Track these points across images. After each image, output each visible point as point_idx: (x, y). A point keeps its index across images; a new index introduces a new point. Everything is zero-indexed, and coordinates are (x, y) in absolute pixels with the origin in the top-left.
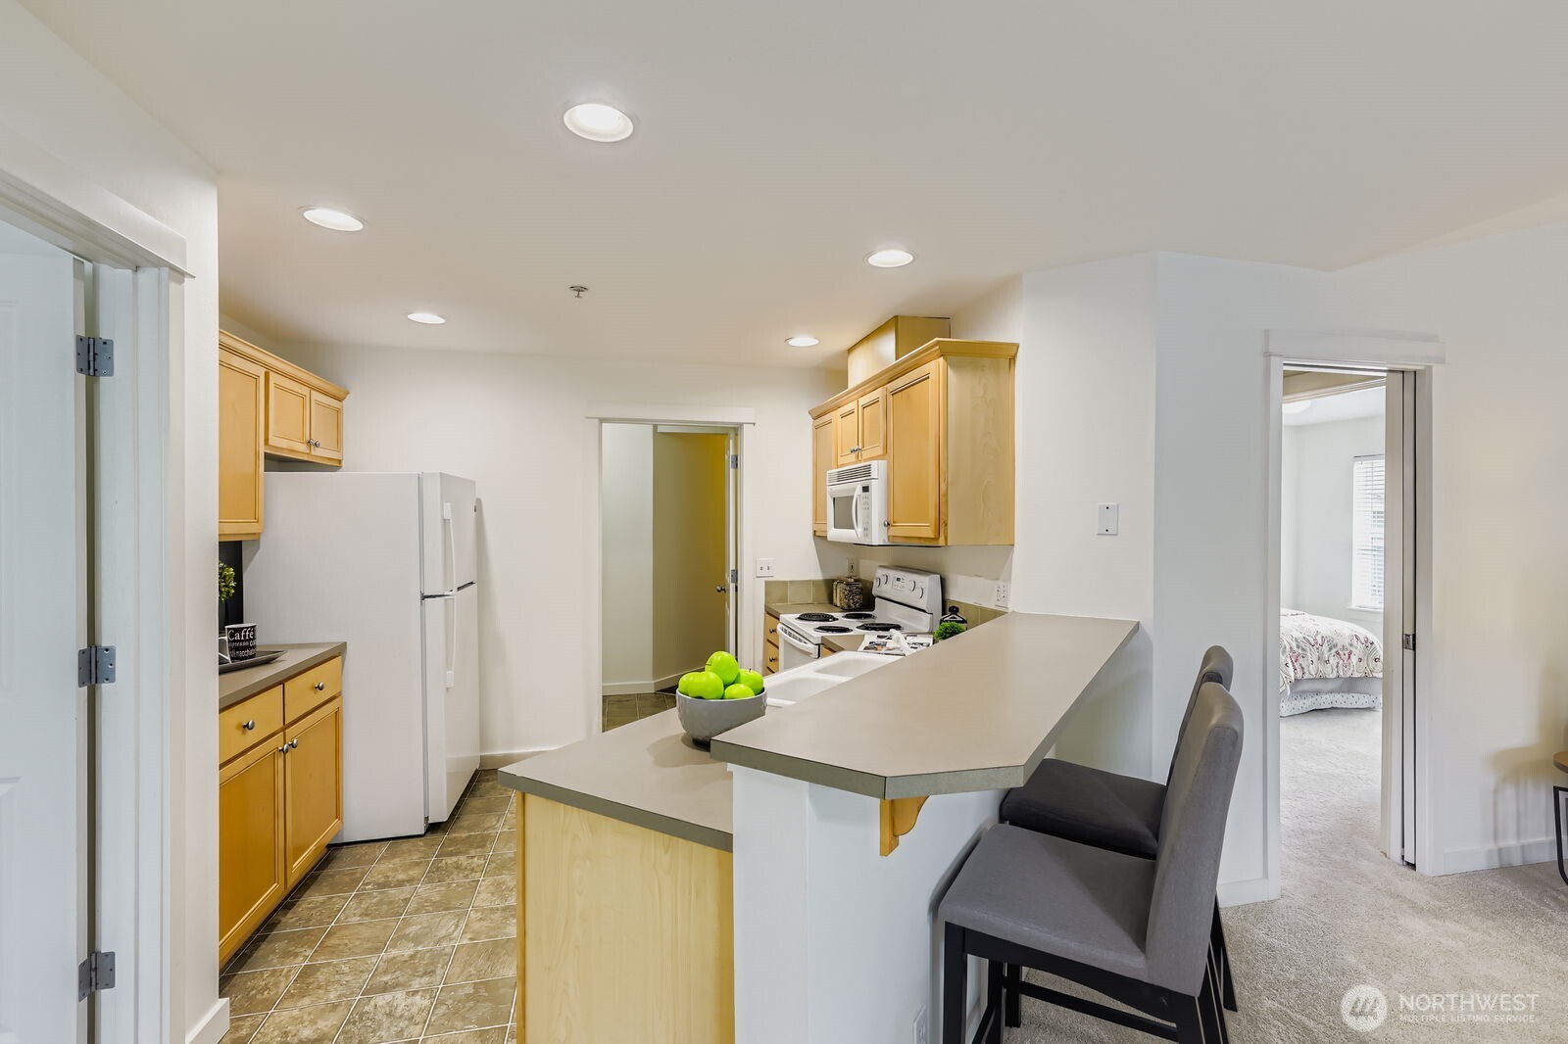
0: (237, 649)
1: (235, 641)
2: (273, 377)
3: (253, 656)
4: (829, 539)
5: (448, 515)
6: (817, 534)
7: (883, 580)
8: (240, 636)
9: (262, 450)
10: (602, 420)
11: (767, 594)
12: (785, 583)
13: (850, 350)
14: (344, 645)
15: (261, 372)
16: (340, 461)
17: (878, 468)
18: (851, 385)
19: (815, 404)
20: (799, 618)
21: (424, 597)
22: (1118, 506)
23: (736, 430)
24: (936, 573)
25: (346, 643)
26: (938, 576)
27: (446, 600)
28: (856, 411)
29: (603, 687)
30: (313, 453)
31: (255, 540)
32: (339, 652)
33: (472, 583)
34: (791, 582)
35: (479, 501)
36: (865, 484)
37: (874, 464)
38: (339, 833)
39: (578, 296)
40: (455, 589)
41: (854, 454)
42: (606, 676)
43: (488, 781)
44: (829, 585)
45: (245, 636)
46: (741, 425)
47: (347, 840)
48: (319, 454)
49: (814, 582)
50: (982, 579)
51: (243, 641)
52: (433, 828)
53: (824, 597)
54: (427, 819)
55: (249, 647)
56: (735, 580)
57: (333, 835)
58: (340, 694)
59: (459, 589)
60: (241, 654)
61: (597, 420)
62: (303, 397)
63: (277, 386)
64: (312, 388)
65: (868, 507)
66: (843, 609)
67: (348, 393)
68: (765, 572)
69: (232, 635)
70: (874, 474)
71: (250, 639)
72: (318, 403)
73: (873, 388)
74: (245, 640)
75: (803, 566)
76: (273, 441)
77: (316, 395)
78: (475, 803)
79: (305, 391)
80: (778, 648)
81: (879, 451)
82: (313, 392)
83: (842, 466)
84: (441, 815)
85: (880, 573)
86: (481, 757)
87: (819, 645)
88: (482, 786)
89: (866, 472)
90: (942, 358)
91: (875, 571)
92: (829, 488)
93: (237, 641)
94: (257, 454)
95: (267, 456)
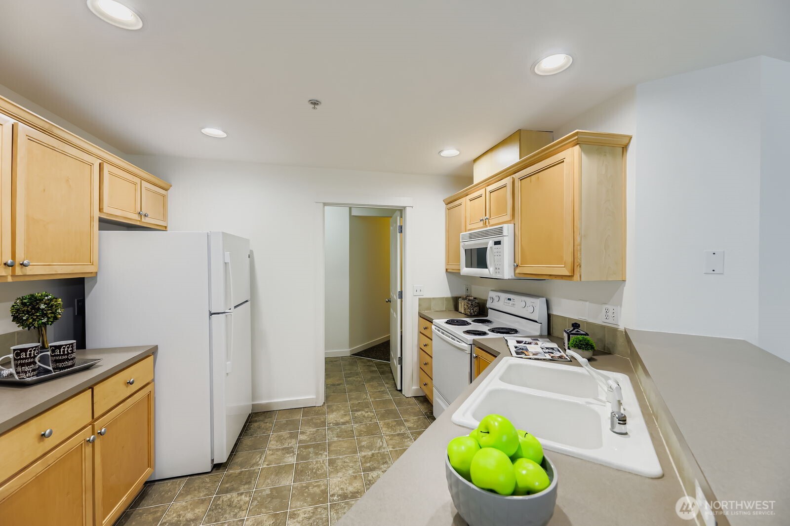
0: (56, 361)
1: (55, 355)
2: (106, 167)
3: (73, 366)
4: (461, 274)
5: (228, 260)
6: (448, 271)
7: (496, 299)
8: (60, 352)
9: (97, 215)
10: (325, 204)
11: (420, 305)
12: (430, 299)
13: (475, 160)
14: (156, 347)
15: (97, 162)
16: (166, 227)
17: (508, 229)
18: (475, 182)
19: (447, 195)
20: (446, 322)
21: (211, 314)
22: (724, 252)
23: (401, 211)
24: (543, 297)
25: (157, 346)
26: (545, 299)
27: (226, 315)
28: (484, 196)
29: (325, 353)
30: (143, 220)
31: (94, 277)
32: (152, 352)
33: (247, 301)
34: (433, 298)
35: (251, 252)
36: (497, 239)
37: (505, 226)
38: (154, 474)
39: (314, 108)
40: (233, 308)
41: (482, 222)
42: (327, 345)
43: (256, 421)
44: (456, 300)
45: (64, 351)
46: (405, 208)
47: (157, 478)
48: (146, 221)
49: (447, 298)
50: (588, 303)
51: (62, 355)
52: (217, 467)
53: (452, 307)
54: (213, 460)
55: (68, 360)
56: (401, 297)
57: (149, 476)
58: (153, 380)
59: (235, 307)
60: (60, 365)
61: (322, 204)
62: (135, 184)
63: (110, 173)
64: (142, 179)
65: (500, 254)
66: (470, 316)
67: (171, 186)
68: (418, 293)
69: (53, 351)
70: (505, 232)
71: (68, 353)
72: (147, 189)
73: (500, 178)
74: (64, 355)
75: (440, 289)
76: (106, 209)
77: (145, 184)
78: (247, 441)
79: (137, 180)
80: (432, 340)
81: (508, 217)
82: (142, 181)
83: (470, 230)
84: (222, 458)
85: (492, 294)
86: (253, 405)
87: (471, 345)
88: (252, 426)
89: (500, 231)
90: (578, 146)
91: (489, 293)
92: (462, 244)
93: (57, 355)
94: (92, 218)
95: (101, 220)
